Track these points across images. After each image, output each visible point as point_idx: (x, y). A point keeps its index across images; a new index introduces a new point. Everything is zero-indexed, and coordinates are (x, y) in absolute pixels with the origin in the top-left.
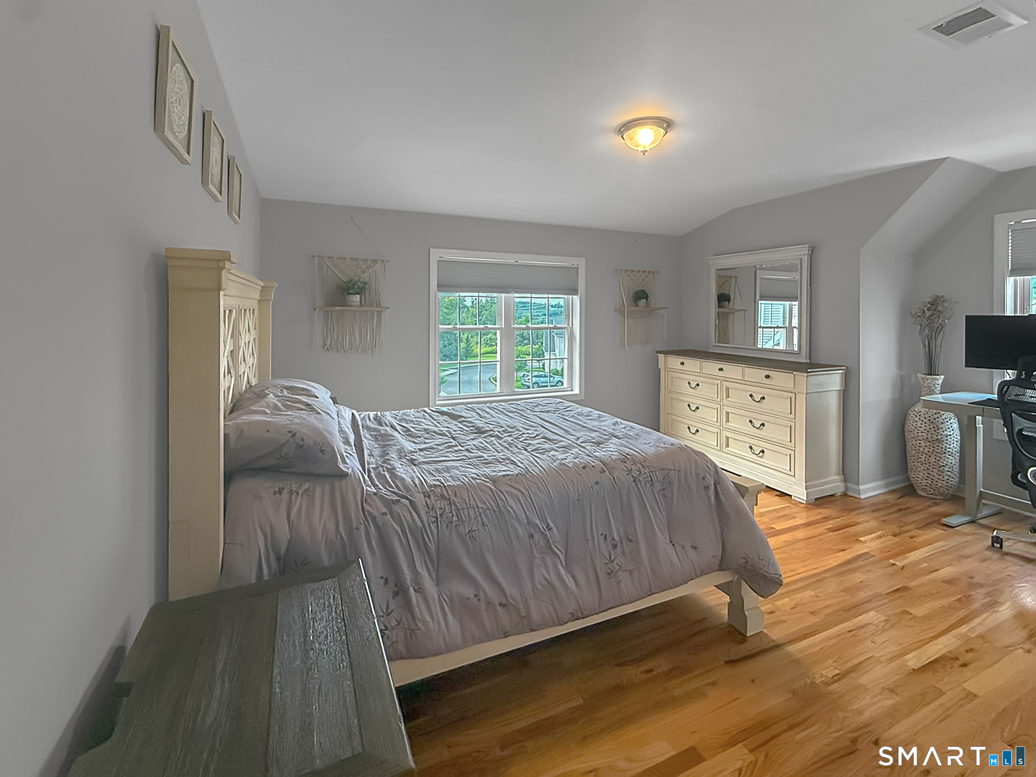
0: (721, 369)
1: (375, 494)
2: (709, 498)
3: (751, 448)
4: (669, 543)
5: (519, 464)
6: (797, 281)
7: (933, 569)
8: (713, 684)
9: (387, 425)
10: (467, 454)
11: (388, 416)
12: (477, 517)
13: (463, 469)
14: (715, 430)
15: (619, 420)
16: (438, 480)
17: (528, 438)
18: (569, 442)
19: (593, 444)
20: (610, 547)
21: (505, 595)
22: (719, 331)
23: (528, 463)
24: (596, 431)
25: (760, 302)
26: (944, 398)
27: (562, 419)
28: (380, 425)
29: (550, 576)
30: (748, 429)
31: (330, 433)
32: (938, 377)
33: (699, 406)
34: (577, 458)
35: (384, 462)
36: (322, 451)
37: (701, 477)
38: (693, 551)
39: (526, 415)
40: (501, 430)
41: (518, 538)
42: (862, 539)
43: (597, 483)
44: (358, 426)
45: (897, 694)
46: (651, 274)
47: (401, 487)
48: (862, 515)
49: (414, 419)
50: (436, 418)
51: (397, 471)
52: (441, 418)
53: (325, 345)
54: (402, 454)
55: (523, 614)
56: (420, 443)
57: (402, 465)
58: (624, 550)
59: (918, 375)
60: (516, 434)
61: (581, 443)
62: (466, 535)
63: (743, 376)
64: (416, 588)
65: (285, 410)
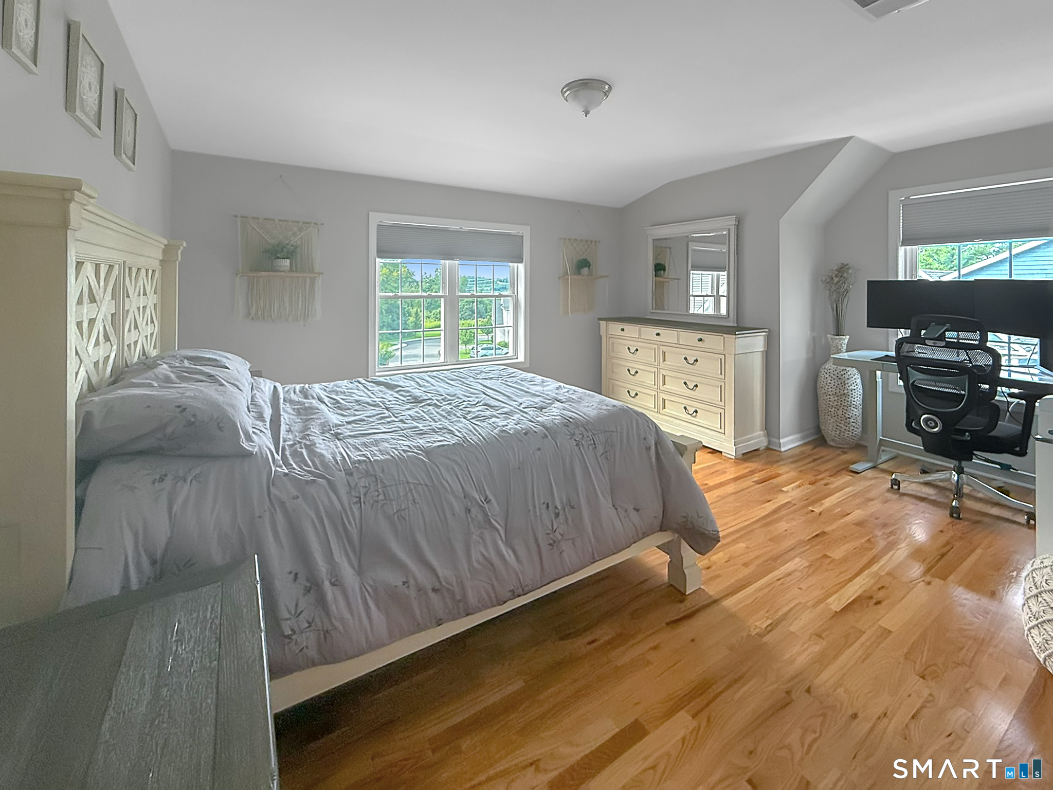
0: (658, 334)
1: (286, 475)
2: (650, 458)
3: (685, 408)
4: (612, 506)
5: (457, 433)
6: (725, 253)
7: (845, 513)
8: (655, 648)
9: (313, 398)
10: (401, 425)
11: (317, 387)
12: (407, 494)
13: (395, 441)
14: (653, 393)
15: (562, 385)
16: (363, 454)
17: (469, 406)
18: (511, 408)
19: (535, 409)
20: (553, 516)
21: (438, 578)
22: (656, 299)
23: (466, 431)
24: (539, 396)
25: (692, 272)
26: (849, 356)
27: (505, 386)
28: (306, 397)
29: (489, 554)
30: (683, 391)
31: (233, 407)
32: (844, 337)
33: (638, 371)
34: (519, 424)
35: (303, 438)
36: (220, 429)
37: (643, 437)
38: (635, 512)
39: (468, 383)
40: (440, 398)
41: (454, 515)
42: (785, 489)
43: (539, 449)
44: (279, 399)
45: (823, 639)
46: (593, 243)
47: (318, 465)
48: (783, 467)
49: (346, 390)
50: (370, 389)
51: (316, 448)
52: (377, 388)
53: (249, 314)
54: (326, 428)
55: (458, 598)
56: (350, 415)
57: (324, 440)
58: (567, 518)
59: (828, 336)
60: (456, 402)
61: (524, 408)
62: (394, 514)
63: (678, 340)
64: (333, 581)
65: (178, 381)
